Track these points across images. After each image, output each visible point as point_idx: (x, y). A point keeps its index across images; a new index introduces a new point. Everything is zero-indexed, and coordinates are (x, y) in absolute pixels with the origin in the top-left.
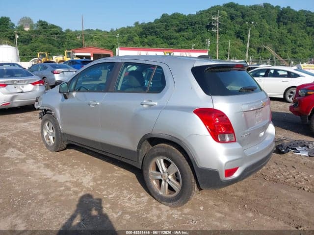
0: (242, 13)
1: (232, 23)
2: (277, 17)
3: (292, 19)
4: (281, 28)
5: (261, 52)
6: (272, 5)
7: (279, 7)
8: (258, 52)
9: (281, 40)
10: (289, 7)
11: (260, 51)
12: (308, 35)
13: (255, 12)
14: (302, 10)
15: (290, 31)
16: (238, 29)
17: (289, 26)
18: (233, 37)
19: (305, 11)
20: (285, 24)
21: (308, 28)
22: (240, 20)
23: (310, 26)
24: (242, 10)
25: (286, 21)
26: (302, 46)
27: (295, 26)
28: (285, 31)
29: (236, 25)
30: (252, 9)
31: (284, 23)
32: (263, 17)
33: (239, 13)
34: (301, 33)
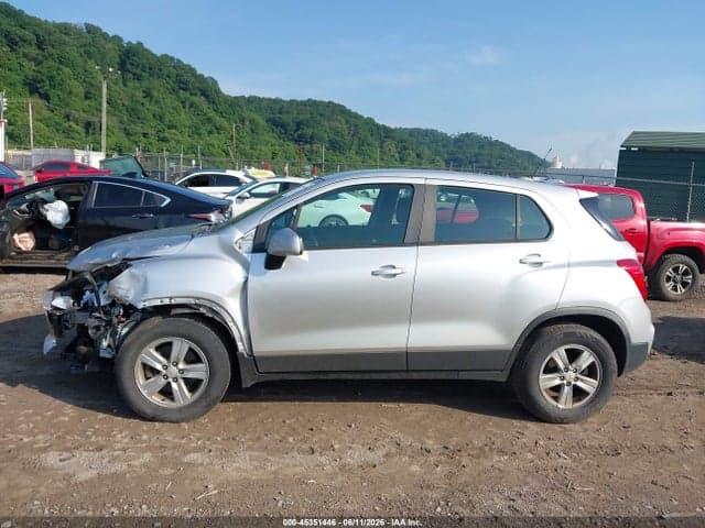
0: (38, 36)
1: (13, 56)
2: (118, 60)
3: (150, 69)
4: (130, 84)
5: (94, 134)
6: (104, 31)
7: (120, 39)
8: (87, 132)
9: (133, 110)
10: (140, 44)
11: (91, 131)
12: (184, 107)
13: (67, 39)
14: (166, 56)
15: (148, 94)
16: (31, 73)
17: (145, 84)
18: (19, 89)
19: (172, 59)
20: (138, 78)
21: (182, 91)
22: (33, 51)
23: (185, 90)
24: (37, 29)
25: (138, 71)
26: (175, 127)
27: (157, 86)
28: (140, 95)
29: (26, 63)
30: (61, 32)
31: (134, 74)
32: (89, 55)
33: (28, 34)
34: (170, 100)
